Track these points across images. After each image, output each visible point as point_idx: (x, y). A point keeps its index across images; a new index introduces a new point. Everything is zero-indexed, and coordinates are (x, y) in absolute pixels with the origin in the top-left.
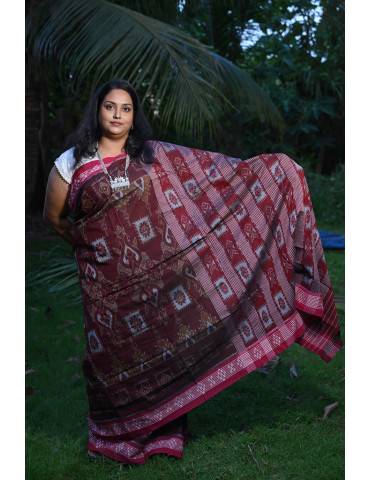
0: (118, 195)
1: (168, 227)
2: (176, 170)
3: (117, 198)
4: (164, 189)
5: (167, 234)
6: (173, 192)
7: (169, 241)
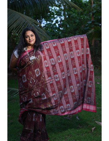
0: (31, 61)
1: (44, 72)
2: (48, 55)
3: (31, 63)
4: (44, 60)
5: (43, 74)
6: (46, 62)
7: (43, 76)
